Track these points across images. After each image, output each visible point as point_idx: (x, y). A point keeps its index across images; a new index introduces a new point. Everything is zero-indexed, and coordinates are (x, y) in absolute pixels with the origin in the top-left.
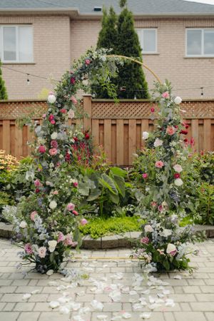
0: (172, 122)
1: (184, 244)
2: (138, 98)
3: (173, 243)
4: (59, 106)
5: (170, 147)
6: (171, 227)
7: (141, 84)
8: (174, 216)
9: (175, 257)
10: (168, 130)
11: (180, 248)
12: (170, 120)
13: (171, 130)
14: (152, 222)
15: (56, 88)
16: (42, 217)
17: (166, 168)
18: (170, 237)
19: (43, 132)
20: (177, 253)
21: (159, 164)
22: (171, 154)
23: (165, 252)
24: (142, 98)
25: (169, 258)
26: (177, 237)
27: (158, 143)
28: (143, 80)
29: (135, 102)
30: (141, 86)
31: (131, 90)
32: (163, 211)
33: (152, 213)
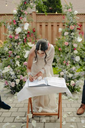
0: (73, 23)
1: (78, 81)
2: (58, 12)
3: (73, 80)
4: (19, 15)
5: (71, 36)
6: (73, 73)
7: (59, 6)
8: (74, 68)
9: (74, 87)
10: (70, 27)
11: (76, 82)
12: (72, 23)
13: (72, 27)
14: (64, 70)
15: (17, 7)
16: (12, 68)
17: (69, 45)
18: (72, 77)
19: (11, 28)
20: (75, 85)
21: (66, 43)
22: (72, 39)
23: (70, 84)
24: (60, 13)
25: (71, 87)
26: (75, 77)
27: (66, 33)
28: (60, 4)
29: (57, 15)
30: (59, 7)
31: (55, 9)
32: (69, 65)
33: (64, 66)
